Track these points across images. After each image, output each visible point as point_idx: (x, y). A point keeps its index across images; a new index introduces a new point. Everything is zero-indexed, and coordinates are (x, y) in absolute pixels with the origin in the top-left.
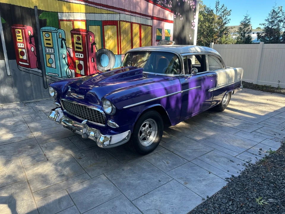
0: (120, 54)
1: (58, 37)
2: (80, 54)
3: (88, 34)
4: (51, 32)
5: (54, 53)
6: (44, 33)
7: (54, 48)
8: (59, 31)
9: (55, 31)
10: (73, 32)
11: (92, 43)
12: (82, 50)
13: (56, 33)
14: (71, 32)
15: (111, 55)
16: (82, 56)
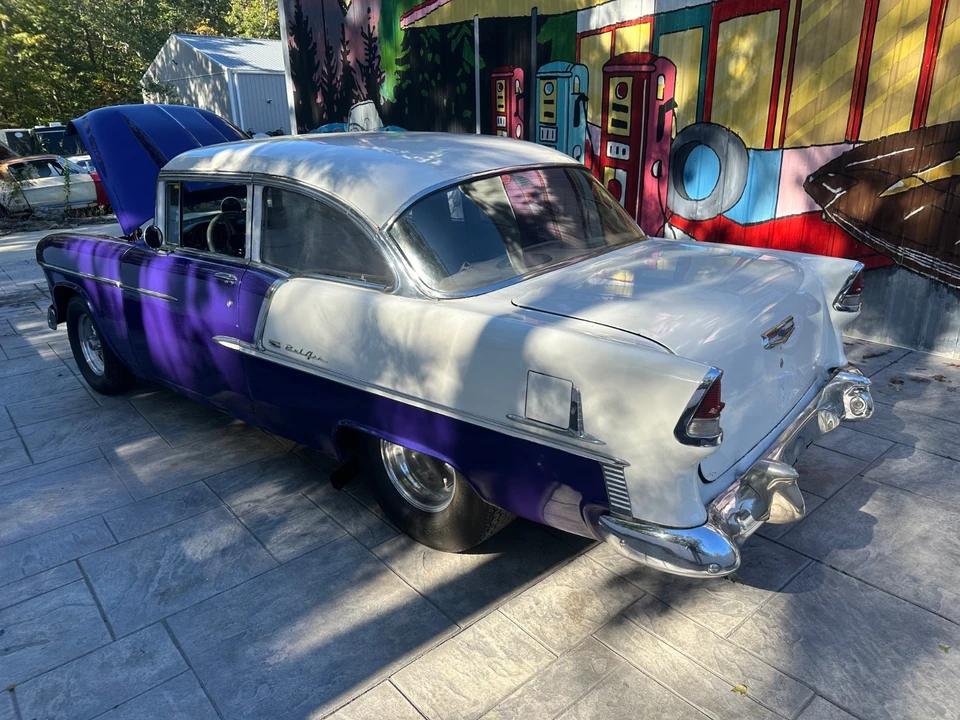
0: (776, 146)
1: (571, 92)
2: (622, 146)
3: (653, 68)
4: (556, 78)
5: (556, 141)
6: (543, 83)
7: (557, 128)
8: (578, 70)
9: (566, 72)
10: (609, 69)
11: (663, 103)
12: (625, 132)
13: (569, 77)
14: (607, 69)
15: (732, 150)
16: (624, 152)
